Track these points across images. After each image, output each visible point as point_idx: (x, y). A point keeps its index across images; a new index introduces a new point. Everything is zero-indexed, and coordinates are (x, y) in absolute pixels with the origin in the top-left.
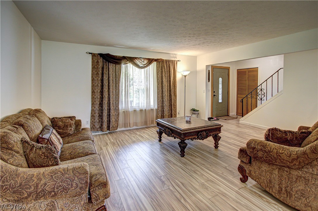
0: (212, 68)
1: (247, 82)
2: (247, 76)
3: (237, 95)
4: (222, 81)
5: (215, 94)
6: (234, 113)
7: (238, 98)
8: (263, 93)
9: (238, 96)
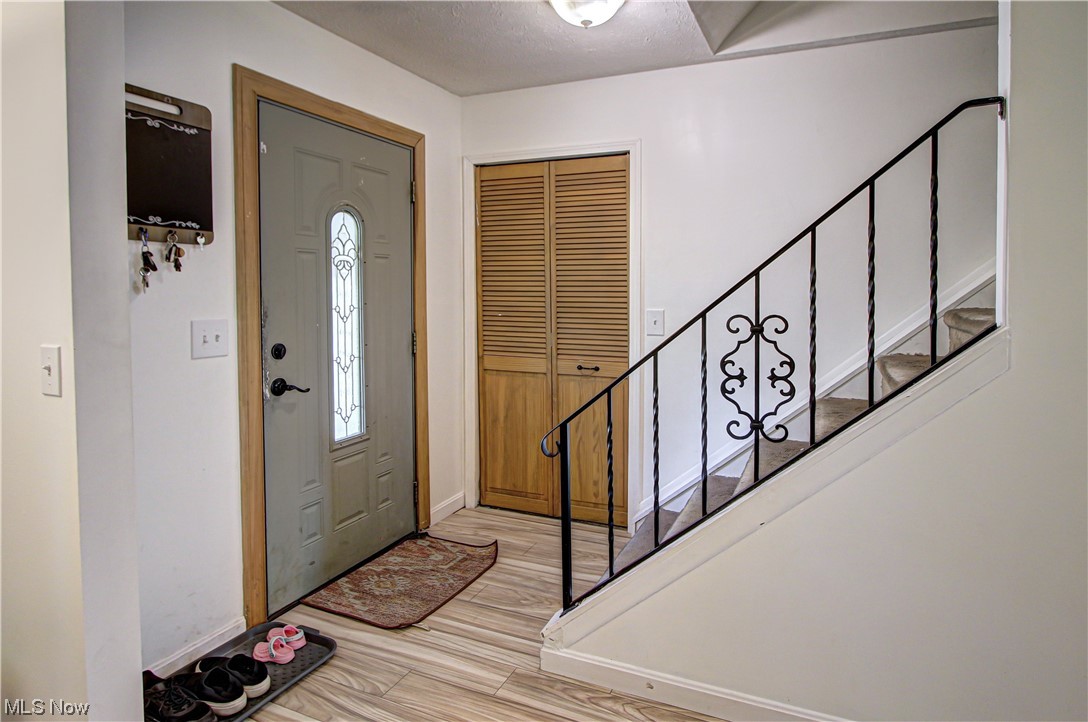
0: (248, 99)
1: (551, 257)
2: (549, 217)
3: (480, 359)
4: (363, 248)
5: (278, 369)
6: (460, 495)
7: (489, 378)
8: (770, 360)
9: (489, 363)
